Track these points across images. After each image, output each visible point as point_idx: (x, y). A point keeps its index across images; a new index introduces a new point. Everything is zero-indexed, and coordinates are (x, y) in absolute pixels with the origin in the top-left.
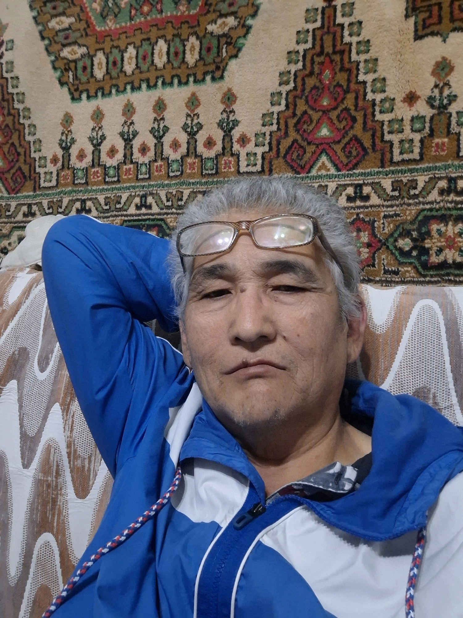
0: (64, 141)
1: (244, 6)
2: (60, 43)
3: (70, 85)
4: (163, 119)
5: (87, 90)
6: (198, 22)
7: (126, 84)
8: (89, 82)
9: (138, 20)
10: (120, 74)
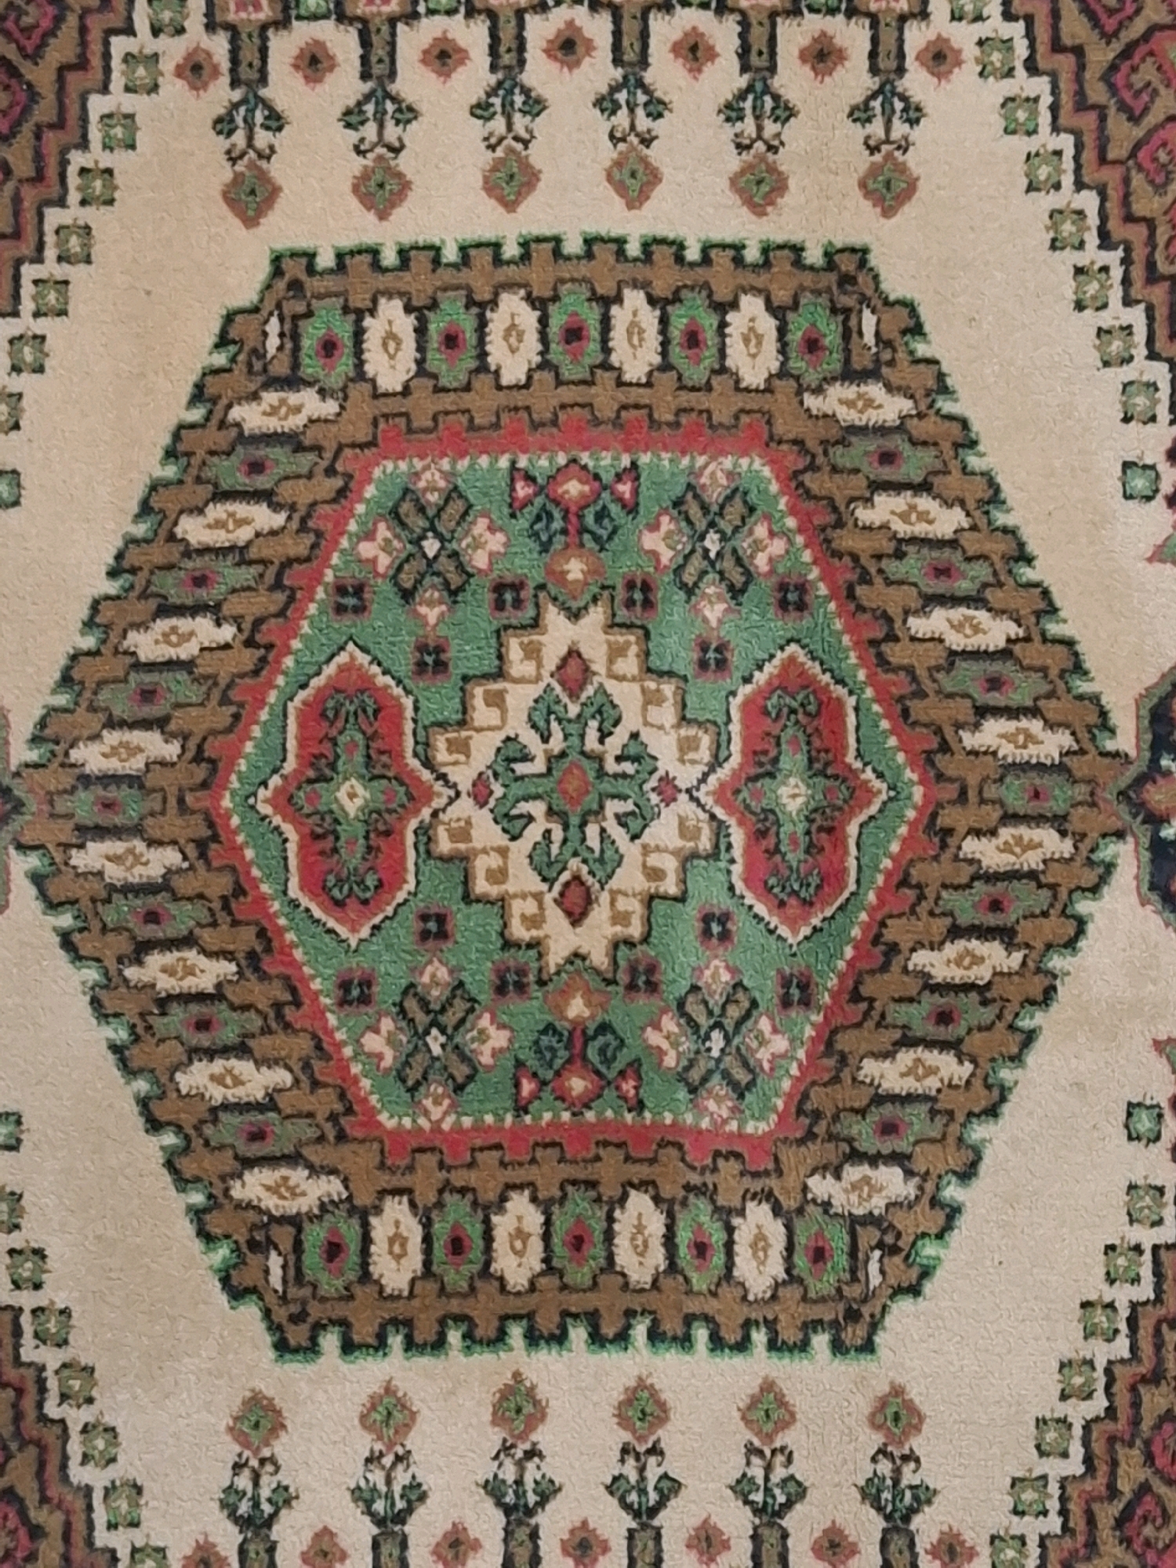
0: (244, 1493)
1: (933, 1141)
2: (230, 1153)
3: (271, 1300)
4: (655, 1450)
5: (344, 1324)
6: (777, 1160)
7: (504, 1318)
8: (351, 1297)
9: (547, 1116)
10: (478, 1284)
